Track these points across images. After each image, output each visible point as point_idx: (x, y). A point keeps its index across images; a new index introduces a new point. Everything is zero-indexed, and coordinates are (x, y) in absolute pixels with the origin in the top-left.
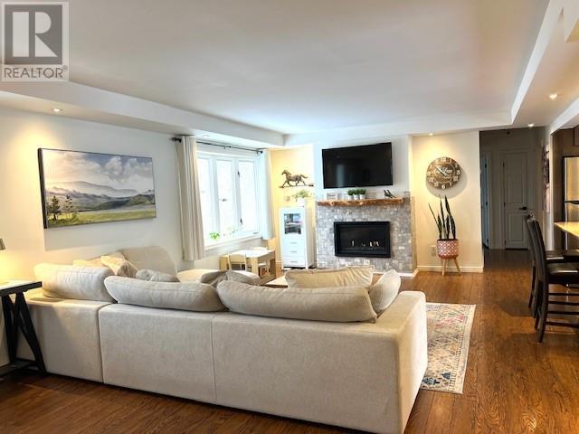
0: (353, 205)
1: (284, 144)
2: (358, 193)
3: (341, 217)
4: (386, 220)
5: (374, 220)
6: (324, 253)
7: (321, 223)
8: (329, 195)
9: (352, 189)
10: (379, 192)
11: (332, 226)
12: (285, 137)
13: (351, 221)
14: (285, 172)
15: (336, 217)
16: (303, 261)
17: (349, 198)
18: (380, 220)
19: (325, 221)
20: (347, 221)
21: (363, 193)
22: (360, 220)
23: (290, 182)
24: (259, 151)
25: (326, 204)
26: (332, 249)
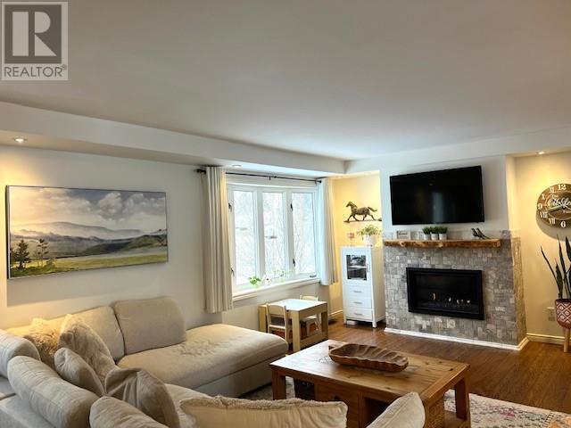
0: (430, 247)
1: (345, 172)
2: (436, 231)
3: (415, 262)
4: (477, 268)
5: (460, 267)
6: (394, 306)
7: (390, 268)
8: (399, 233)
9: (429, 226)
10: (466, 231)
11: (403, 273)
12: (346, 164)
13: (429, 267)
14: (349, 204)
15: (409, 262)
16: (369, 315)
17: (425, 237)
18: (467, 268)
19: (396, 265)
20: (424, 267)
21: (444, 231)
22: (441, 267)
23: (357, 216)
24: (317, 180)
25: (395, 245)
26: (404, 303)
